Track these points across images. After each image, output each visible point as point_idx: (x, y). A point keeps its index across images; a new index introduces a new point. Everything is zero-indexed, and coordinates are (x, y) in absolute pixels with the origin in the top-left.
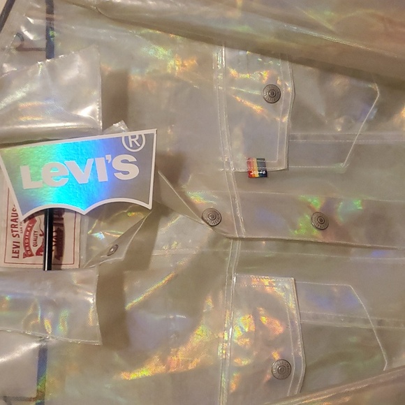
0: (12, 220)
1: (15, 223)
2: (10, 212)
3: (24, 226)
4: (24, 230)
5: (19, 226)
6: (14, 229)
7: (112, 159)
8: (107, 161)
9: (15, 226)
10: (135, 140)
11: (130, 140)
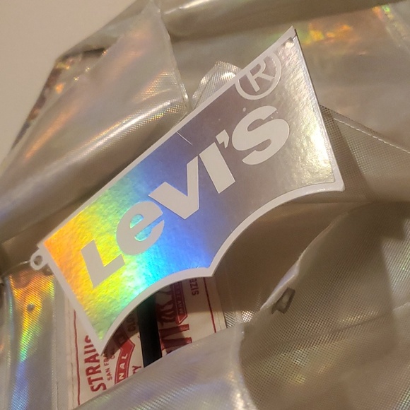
0: (87, 361)
1: (95, 365)
2: (82, 345)
3: (113, 363)
4: (113, 372)
5: (103, 368)
6: (93, 377)
7: (230, 135)
8: (221, 147)
9: (95, 370)
10: (260, 74)
11: (252, 79)
